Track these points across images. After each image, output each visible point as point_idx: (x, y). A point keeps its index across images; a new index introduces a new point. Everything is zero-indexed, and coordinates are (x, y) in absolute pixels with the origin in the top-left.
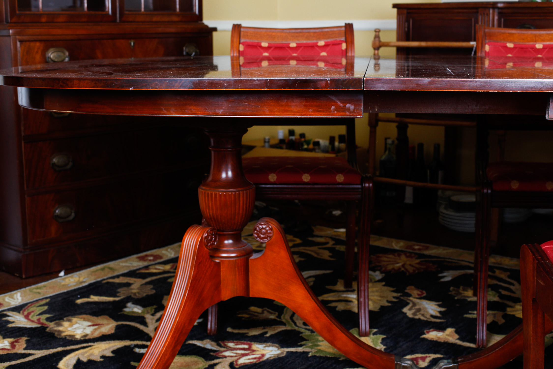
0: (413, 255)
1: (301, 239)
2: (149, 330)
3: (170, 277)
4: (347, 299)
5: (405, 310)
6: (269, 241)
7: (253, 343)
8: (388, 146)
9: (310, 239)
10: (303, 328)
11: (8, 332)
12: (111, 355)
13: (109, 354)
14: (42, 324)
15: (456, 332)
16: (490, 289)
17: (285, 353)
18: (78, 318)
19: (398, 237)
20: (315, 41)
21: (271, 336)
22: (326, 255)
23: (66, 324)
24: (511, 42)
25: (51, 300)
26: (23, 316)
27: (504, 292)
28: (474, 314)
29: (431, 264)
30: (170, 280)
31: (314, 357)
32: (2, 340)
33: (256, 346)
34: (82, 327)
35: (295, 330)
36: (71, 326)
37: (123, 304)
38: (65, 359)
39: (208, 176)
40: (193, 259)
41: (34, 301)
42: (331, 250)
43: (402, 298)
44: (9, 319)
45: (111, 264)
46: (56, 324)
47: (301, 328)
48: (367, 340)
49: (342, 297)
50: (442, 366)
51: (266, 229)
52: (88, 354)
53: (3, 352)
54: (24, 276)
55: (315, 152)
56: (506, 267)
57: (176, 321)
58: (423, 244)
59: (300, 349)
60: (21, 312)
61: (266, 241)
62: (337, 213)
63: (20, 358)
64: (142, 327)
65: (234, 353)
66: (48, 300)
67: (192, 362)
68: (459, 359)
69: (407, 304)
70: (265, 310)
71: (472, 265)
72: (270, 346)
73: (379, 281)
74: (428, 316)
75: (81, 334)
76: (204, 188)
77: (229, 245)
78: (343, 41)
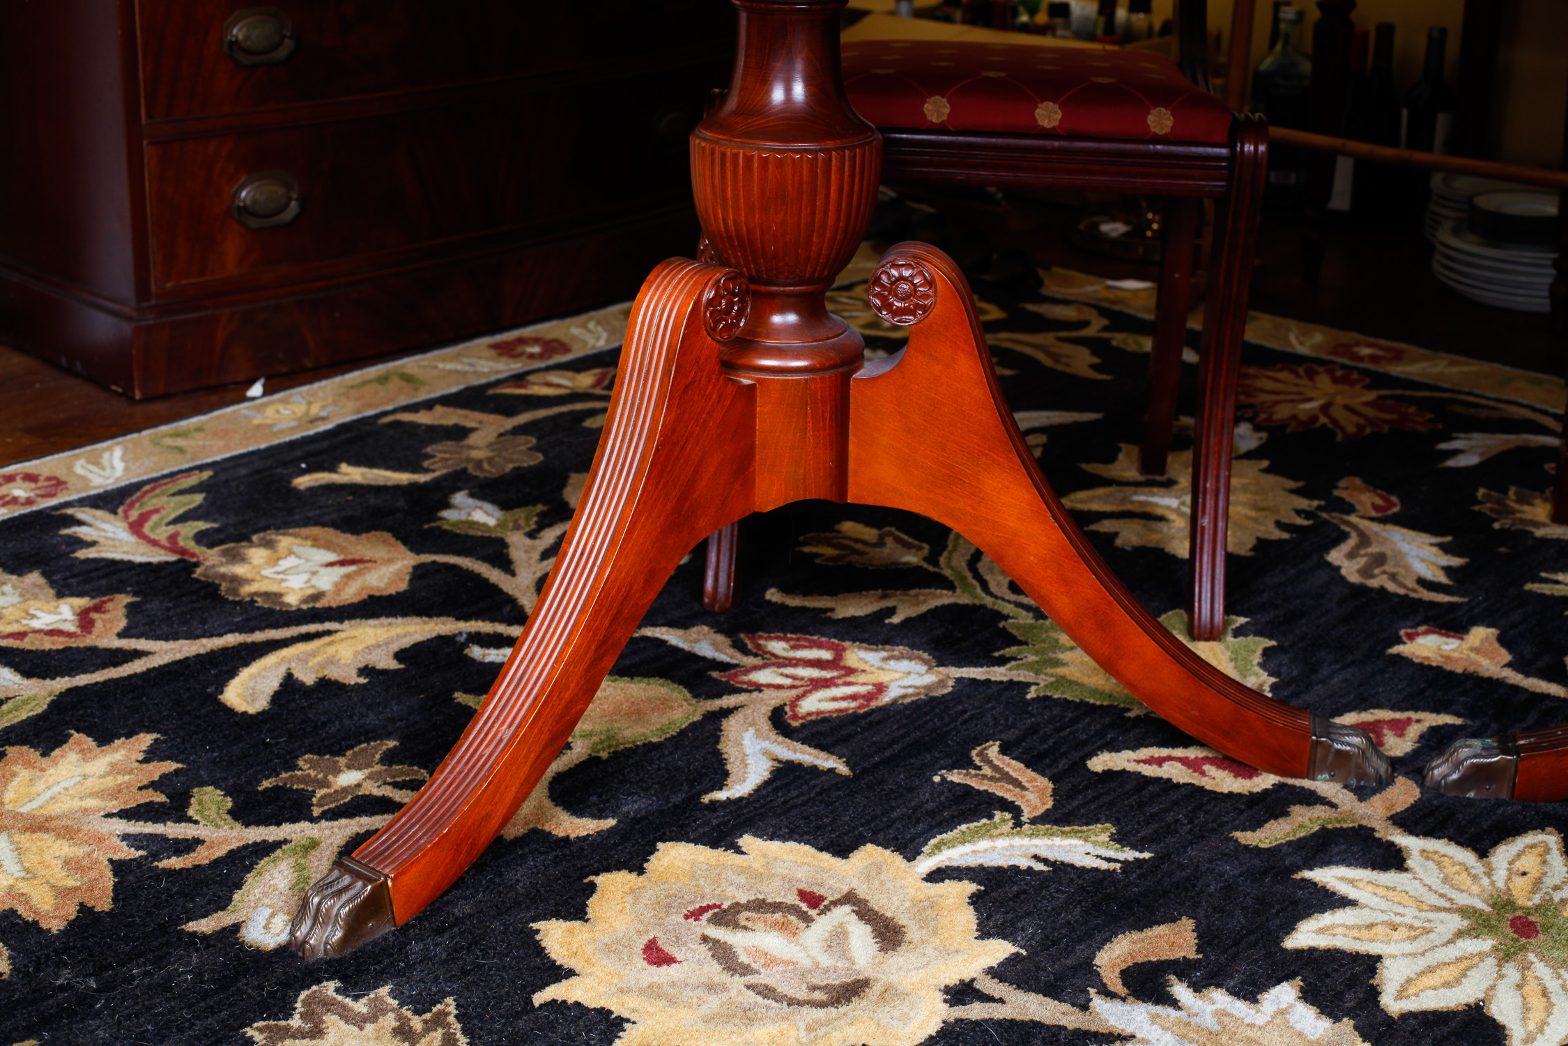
0: (1355, 376)
1: (1002, 307)
2: (519, 586)
3: (592, 413)
4: (1148, 509)
5: (1336, 556)
6: (920, 321)
7: (847, 644)
8: (1283, 26)
9: (1031, 307)
10: (1009, 602)
11: (74, 576)
12: (394, 665)
13: (386, 662)
14: (183, 551)
15: (1503, 640)
17: (951, 683)
18: (295, 536)
19: (1308, 315)
21: (907, 622)
22: (1081, 362)
23: (257, 555)
25: (216, 474)
26: (125, 525)
28: (1556, 582)
29: (1412, 410)
30: (590, 423)
31: (1044, 701)
32: (54, 604)
33: (857, 656)
34: (308, 566)
35: (983, 607)
36: (275, 561)
37: (437, 495)
38: (245, 674)
39: (723, 98)
40: (666, 372)
41: (164, 477)
42: (1095, 345)
43: (1324, 515)
44: (82, 532)
45: (410, 364)
46: (225, 553)
47: (1003, 599)
48: (1214, 654)
49: (1132, 502)
50: (1465, 759)
51: (912, 282)
52: (318, 659)
53: (53, 643)
54: (138, 396)
55: (1054, 35)
57: (603, 576)
58: (1384, 342)
59: (999, 674)
60: (120, 510)
61: (911, 320)
62: (1114, 229)
63: (104, 666)
64: (494, 575)
65: (787, 676)
66: (206, 475)
67: (649, 700)
68: (1522, 739)
69: (1342, 537)
70: (890, 534)
71: (1555, 423)
72: (901, 657)
73: (1250, 455)
74: (1411, 583)
75: (301, 589)
76: (709, 134)
77: (787, 328)
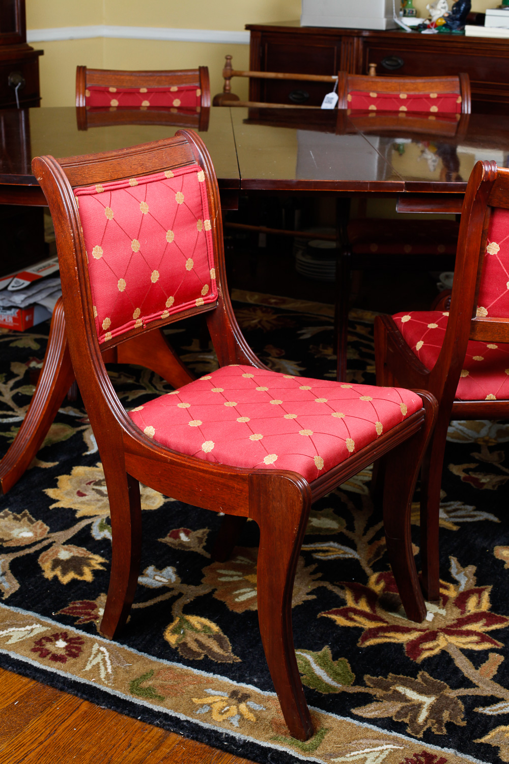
0: (269, 310)
4: (204, 360)
16: (350, 347)
20: (167, 86)
21: (133, 401)
24: (374, 91)
27: (364, 350)
28: (334, 373)
29: (289, 320)
35: (156, 394)
47: (162, 391)
49: (198, 358)
56: (367, 322)
58: (279, 297)
70: (122, 374)
71: (332, 321)
78: (197, 87)
